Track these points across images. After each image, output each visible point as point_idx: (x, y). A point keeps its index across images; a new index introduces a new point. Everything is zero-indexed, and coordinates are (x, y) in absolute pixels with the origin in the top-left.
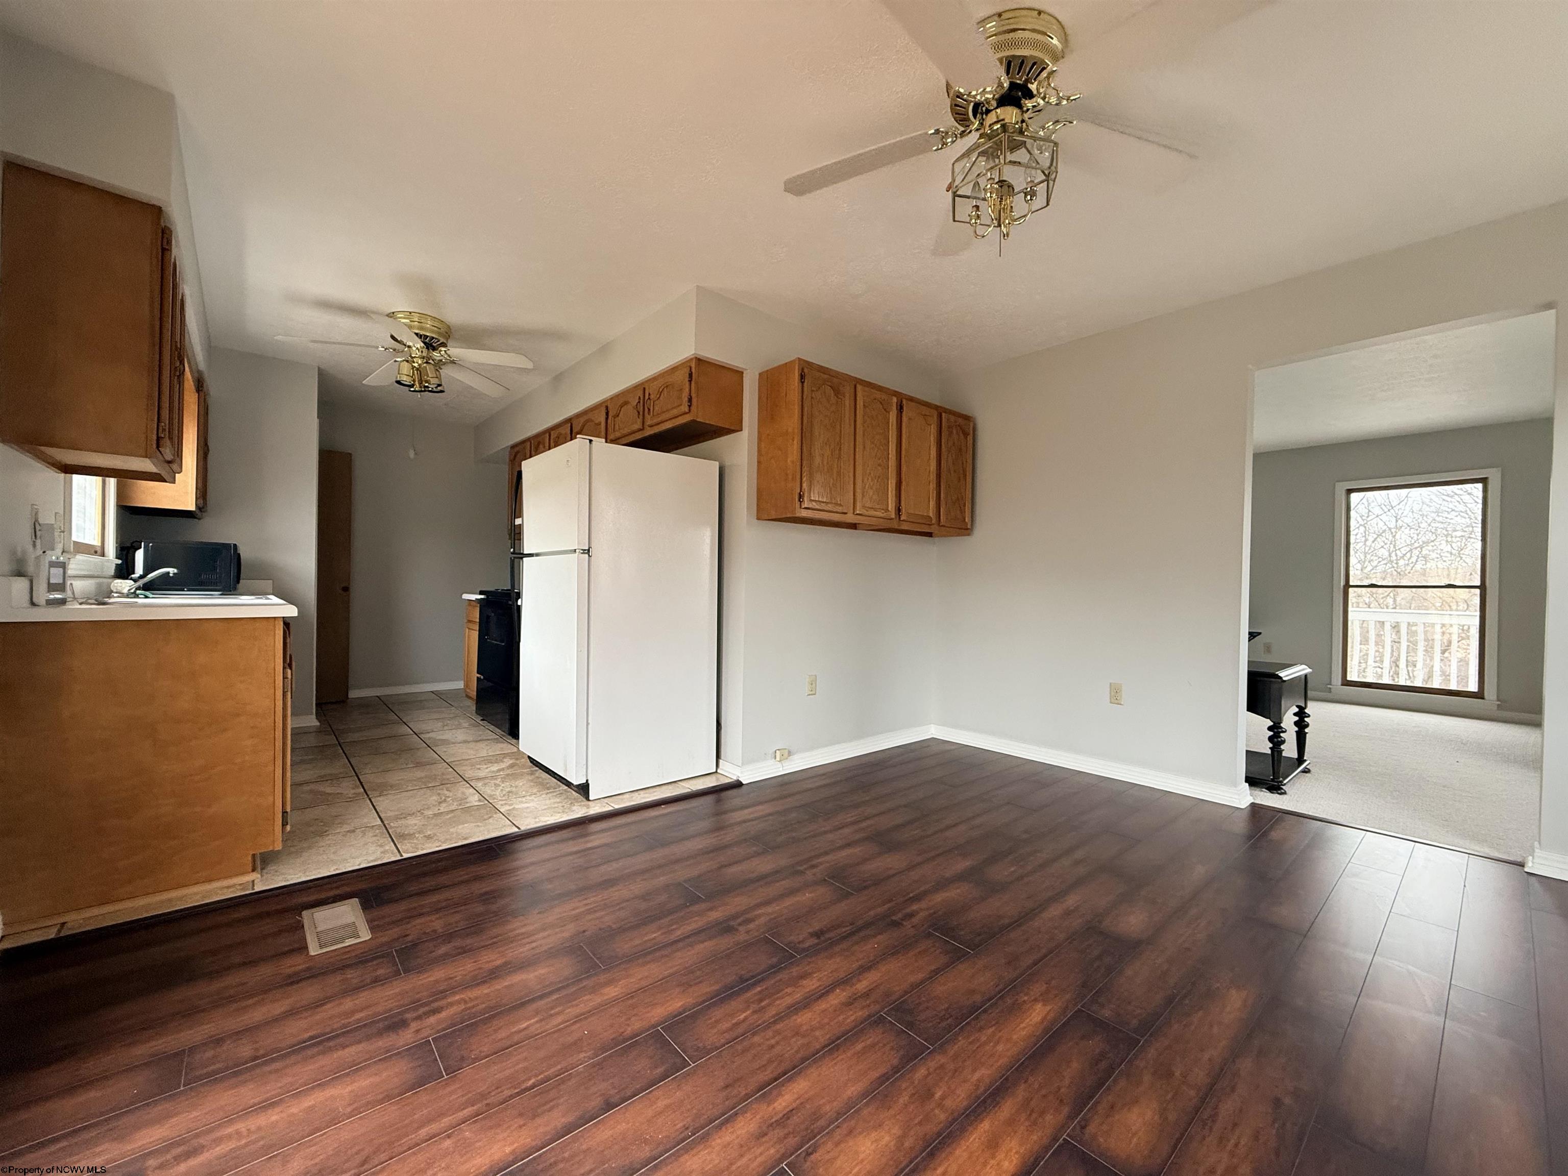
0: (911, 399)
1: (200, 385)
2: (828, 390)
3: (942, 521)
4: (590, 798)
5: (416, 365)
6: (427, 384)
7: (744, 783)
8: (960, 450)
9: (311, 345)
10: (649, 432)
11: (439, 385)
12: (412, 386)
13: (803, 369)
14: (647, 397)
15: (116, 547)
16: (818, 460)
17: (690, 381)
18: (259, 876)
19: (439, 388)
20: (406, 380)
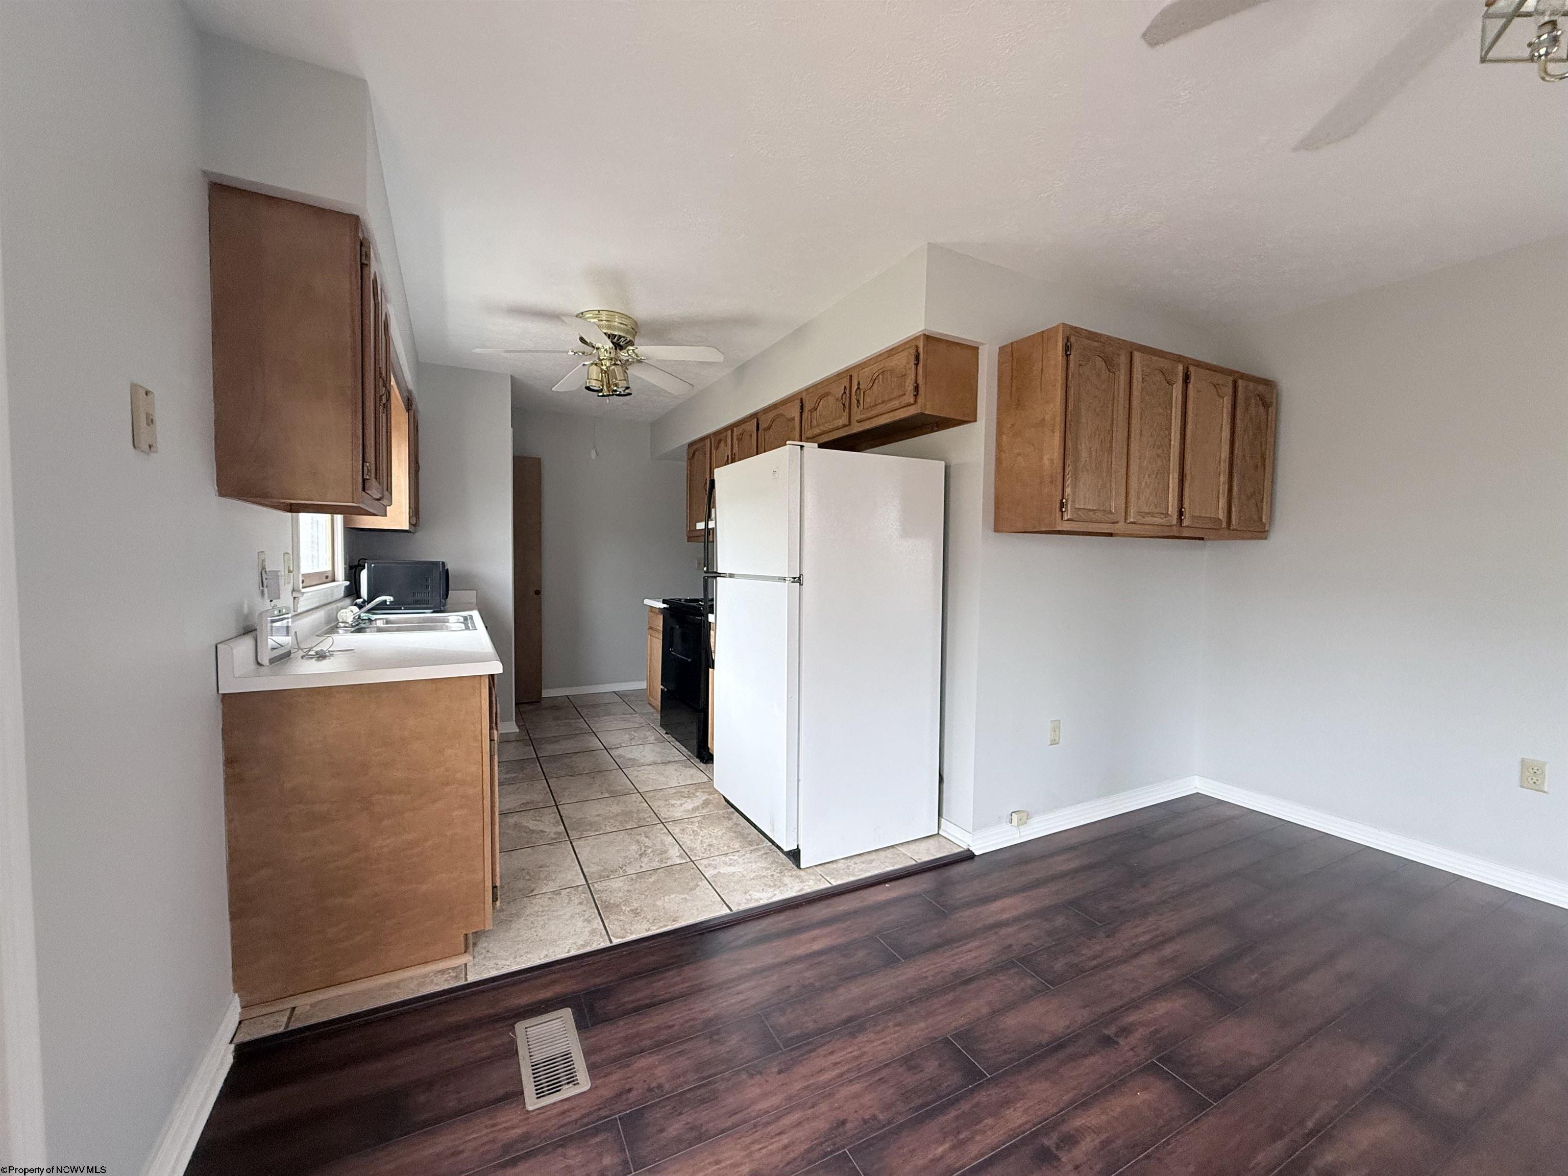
0: (1199, 364)
1: (409, 404)
2: (1100, 363)
3: (1234, 522)
4: (802, 866)
5: (604, 368)
6: (615, 388)
7: (976, 854)
8: (1259, 428)
9: (505, 355)
10: (856, 428)
11: (627, 388)
12: (601, 391)
13: (1068, 339)
14: (855, 388)
15: (345, 568)
16: (1084, 454)
17: (917, 365)
18: (471, 958)
19: (627, 391)
20: (595, 385)
